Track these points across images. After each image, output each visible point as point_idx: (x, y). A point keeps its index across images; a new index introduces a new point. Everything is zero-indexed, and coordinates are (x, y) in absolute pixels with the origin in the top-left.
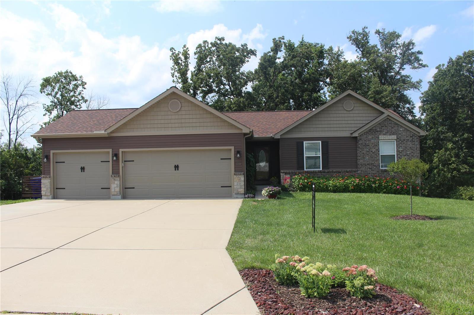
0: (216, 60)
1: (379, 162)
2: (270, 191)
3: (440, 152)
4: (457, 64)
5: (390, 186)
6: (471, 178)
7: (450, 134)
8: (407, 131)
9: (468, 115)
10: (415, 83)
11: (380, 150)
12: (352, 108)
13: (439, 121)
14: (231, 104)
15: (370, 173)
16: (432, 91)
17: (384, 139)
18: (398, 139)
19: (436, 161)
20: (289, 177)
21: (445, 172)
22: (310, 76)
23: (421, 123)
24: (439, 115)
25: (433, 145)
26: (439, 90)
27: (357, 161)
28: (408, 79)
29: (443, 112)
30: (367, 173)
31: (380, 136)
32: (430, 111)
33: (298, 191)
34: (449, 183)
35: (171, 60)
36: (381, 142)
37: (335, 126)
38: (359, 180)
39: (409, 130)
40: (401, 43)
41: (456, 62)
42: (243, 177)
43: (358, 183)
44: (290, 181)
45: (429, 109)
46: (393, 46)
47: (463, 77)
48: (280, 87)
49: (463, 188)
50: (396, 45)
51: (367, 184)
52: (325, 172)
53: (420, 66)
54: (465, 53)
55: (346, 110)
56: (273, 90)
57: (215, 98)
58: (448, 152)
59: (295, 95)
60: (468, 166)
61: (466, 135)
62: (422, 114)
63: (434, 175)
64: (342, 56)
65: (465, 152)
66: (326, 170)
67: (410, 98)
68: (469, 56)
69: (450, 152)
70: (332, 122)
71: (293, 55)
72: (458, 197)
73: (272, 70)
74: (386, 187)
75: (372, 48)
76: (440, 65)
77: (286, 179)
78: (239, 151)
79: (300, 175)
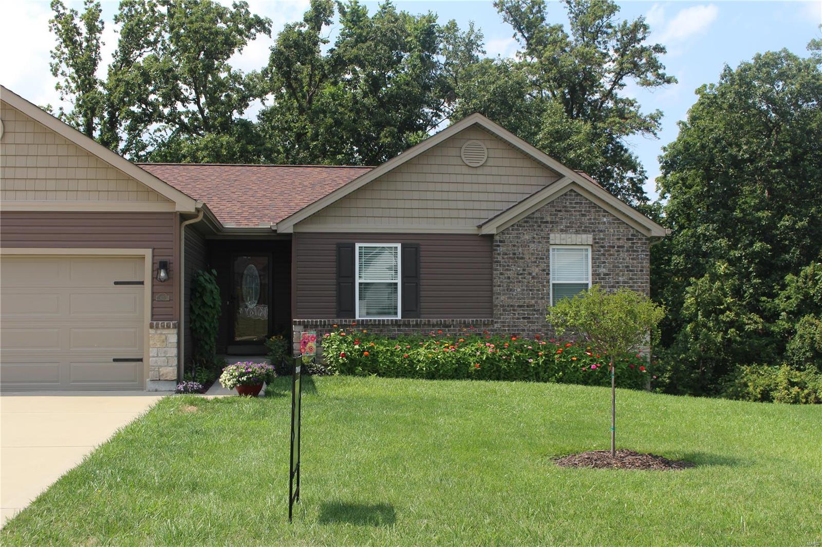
0: (171, 39)
1: (548, 302)
2: (241, 375)
3: (699, 282)
4: (740, 80)
5: (573, 364)
6: (767, 345)
7: (723, 242)
8: (620, 223)
9: (762, 201)
10: (648, 119)
11: (551, 270)
12: (484, 160)
13: (699, 212)
14: (198, 150)
15: (523, 330)
16: (684, 142)
17: (562, 243)
18: (597, 243)
19: (691, 304)
20: (315, 335)
21: (709, 329)
22: (399, 88)
23: (660, 216)
24: (700, 197)
25: (686, 268)
26: (702, 139)
27: (492, 297)
28: (632, 109)
29: (708, 191)
30: (518, 330)
31: (552, 236)
32: (681, 189)
33: (337, 372)
34: (718, 357)
35: (50, 30)
36: (554, 249)
37: (438, 205)
38: (496, 347)
39: (624, 223)
40: (619, 26)
41: (740, 75)
42: (173, 334)
43: (494, 354)
44: (317, 347)
45: (678, 183)
46: (599, 30)
47: (754, 112)
48: (324, 112)
49: (749, 368)
50: (608, 28)
51: (517, 357)
52: (408, 325)
53: (660, 81)
54: (758, 58)
55: (467, 165)
56: (306, 119)
57: (163, 133)
58: (718, 284)
59: (359, 134)
60: (761, 317)
61: (757, 246)
62: (663, 197)
63: (686, 336)
64: (478, 46)
65: (756, 284)
66: (411, 319)
67: (637, 158)
68: (766, 64)
69: (722, 283)
70: (429, 195)
71: (360, 35)
72: (739, 389)
73: (307, 69)
74: (563, 367)
75: (551, 33)
76: (705, 86)
77: (306, 341)
78: (166, 262)
79: (342, 332)
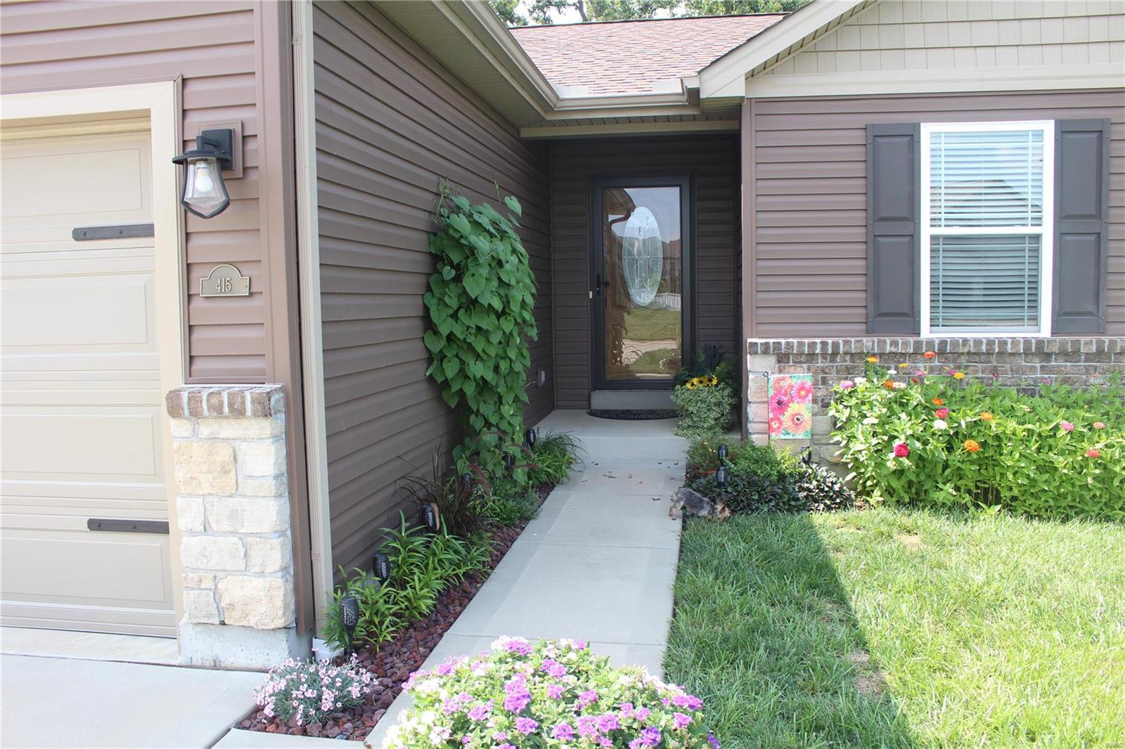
20: (809, 384)
42: (260, 441)
44: (814, 415)
77: (785, 399)
78: (230, 133)
79: (893, 379)
